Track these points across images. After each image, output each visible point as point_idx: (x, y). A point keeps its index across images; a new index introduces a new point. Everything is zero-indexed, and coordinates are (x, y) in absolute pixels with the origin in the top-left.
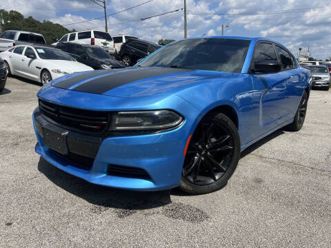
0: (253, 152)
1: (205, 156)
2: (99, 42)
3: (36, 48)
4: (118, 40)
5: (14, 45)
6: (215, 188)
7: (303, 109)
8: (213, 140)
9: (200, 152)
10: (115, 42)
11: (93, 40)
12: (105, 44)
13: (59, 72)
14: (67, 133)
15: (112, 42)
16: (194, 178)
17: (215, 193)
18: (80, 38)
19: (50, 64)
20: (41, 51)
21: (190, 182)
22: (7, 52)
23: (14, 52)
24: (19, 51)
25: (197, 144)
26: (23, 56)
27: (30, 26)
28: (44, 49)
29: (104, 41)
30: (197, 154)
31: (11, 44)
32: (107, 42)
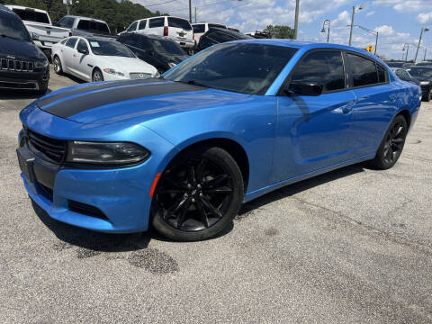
0: (296, 195)
1: (196, 196)
2: (174, 32)
3: (90, 41)
4: (199, 28)
5: (70, 34)
6: (205, 237)
7: (400, 140)
8: (210, 178)
9: (189, 191)
10: (195, 32)
11: (166, 29)
12: (181, 34)
13: (112, 72)
14: (33, 159)
15: (192, 31)
16: (180, 223)
17: (206, 242)
18: (151, 26)
19: (104, 62)
20: (96, 45)
21: (173, 226)
22: (59, 45)
23: (67, 45)
24: (71, 43)
25: (186, 182)
26: (75, 50)
27: (104, 8)
28: (99, 42)
29: (180, 30)
30: (186, 194)
31: (67, 34)
32: (185, 32)
